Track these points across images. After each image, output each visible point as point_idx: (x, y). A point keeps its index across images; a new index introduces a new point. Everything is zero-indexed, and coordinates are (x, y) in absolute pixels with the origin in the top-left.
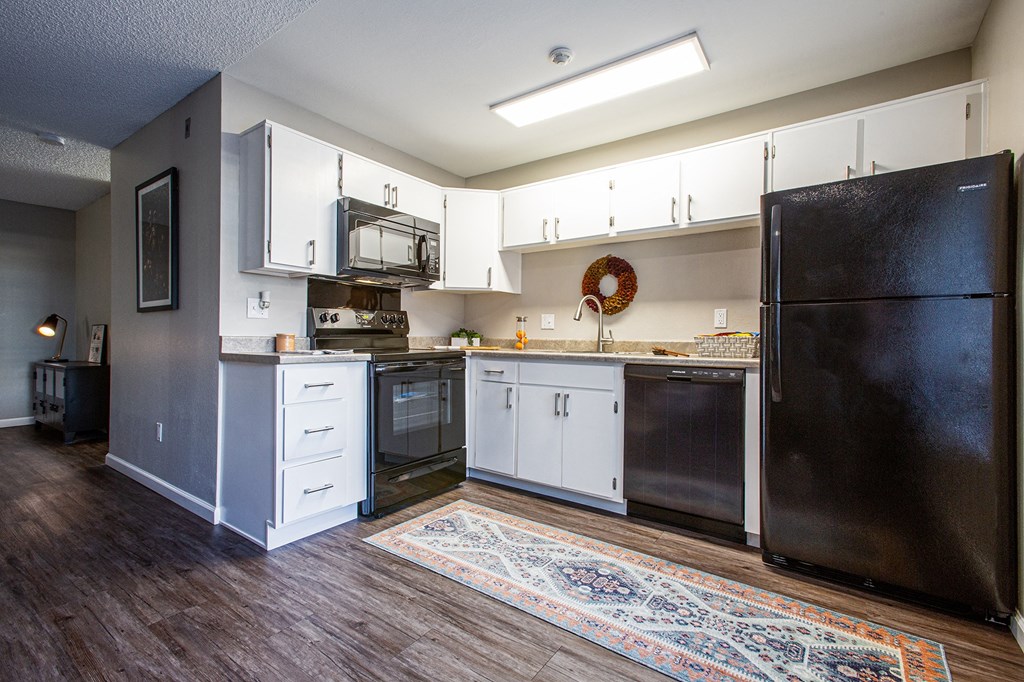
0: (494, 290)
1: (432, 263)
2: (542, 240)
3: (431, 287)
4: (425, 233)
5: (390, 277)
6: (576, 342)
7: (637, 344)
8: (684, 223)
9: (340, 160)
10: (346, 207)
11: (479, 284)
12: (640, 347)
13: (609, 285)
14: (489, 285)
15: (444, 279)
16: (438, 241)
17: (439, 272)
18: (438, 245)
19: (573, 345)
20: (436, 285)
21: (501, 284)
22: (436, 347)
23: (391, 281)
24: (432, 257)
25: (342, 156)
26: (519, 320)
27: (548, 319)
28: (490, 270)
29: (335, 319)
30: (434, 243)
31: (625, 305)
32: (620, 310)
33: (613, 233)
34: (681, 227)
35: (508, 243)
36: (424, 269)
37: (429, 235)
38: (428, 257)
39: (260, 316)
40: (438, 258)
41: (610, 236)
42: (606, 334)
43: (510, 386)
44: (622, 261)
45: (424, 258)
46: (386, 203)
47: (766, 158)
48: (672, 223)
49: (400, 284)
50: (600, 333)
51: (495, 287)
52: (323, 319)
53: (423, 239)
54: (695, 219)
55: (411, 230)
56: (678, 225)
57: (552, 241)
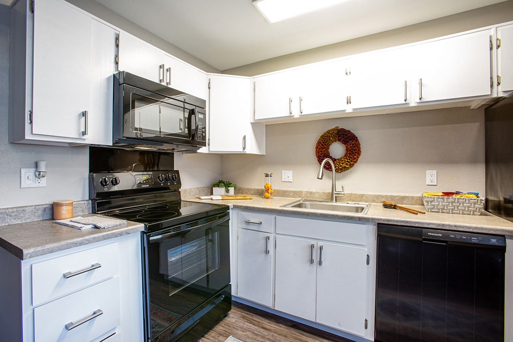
0: (247, 153)
1: (199, 132)
2: (288, 114)
3: (198, 151)
4: (194, 107)
5: (165, 144)
6: (311, 193)
7: (362, 196)
8: (413, 102)
9: (117, 39)
10: (121, 81)
11: (237, 148)
12: (365, 198)
13: (337, 149)
14: (244, 148)
15: (209, 145)
16: (205, 114)
17: (205, 140)
18: (205, 117)
19: (309, 195)
20: (203, 150)
21: (252, 148)
22: (202, 198)
23: (166, 147)
24: (200, 127)
25: (118, 35)
26: (267, 176)
27: (288, 175)
28: (244, 138)
29: (115, 182)
30: (201, 116)
31: (351, 166)
32: (348, 169)
33: (349, 109)
34: (410, 106)
35: (259, 117)
36: (193, 136)
37: (197, 110)
38: (197, 127)
39: (37, 185)
40: (205, 128)
41: (347, 111)
42: (339, 189)
43: (268, 235)
44: (349, 132)
45: (193, 127)
46: (160, 81)
47: (491, 49)
48: (404, 102)
49: (173, 149)
50: (334, 187)
51: (248, 151)
52: (104, 183)
53: (192, 112)
54: (425, 99)
55: (181, 104)
56: (408, 104)
57: (296, 114)
